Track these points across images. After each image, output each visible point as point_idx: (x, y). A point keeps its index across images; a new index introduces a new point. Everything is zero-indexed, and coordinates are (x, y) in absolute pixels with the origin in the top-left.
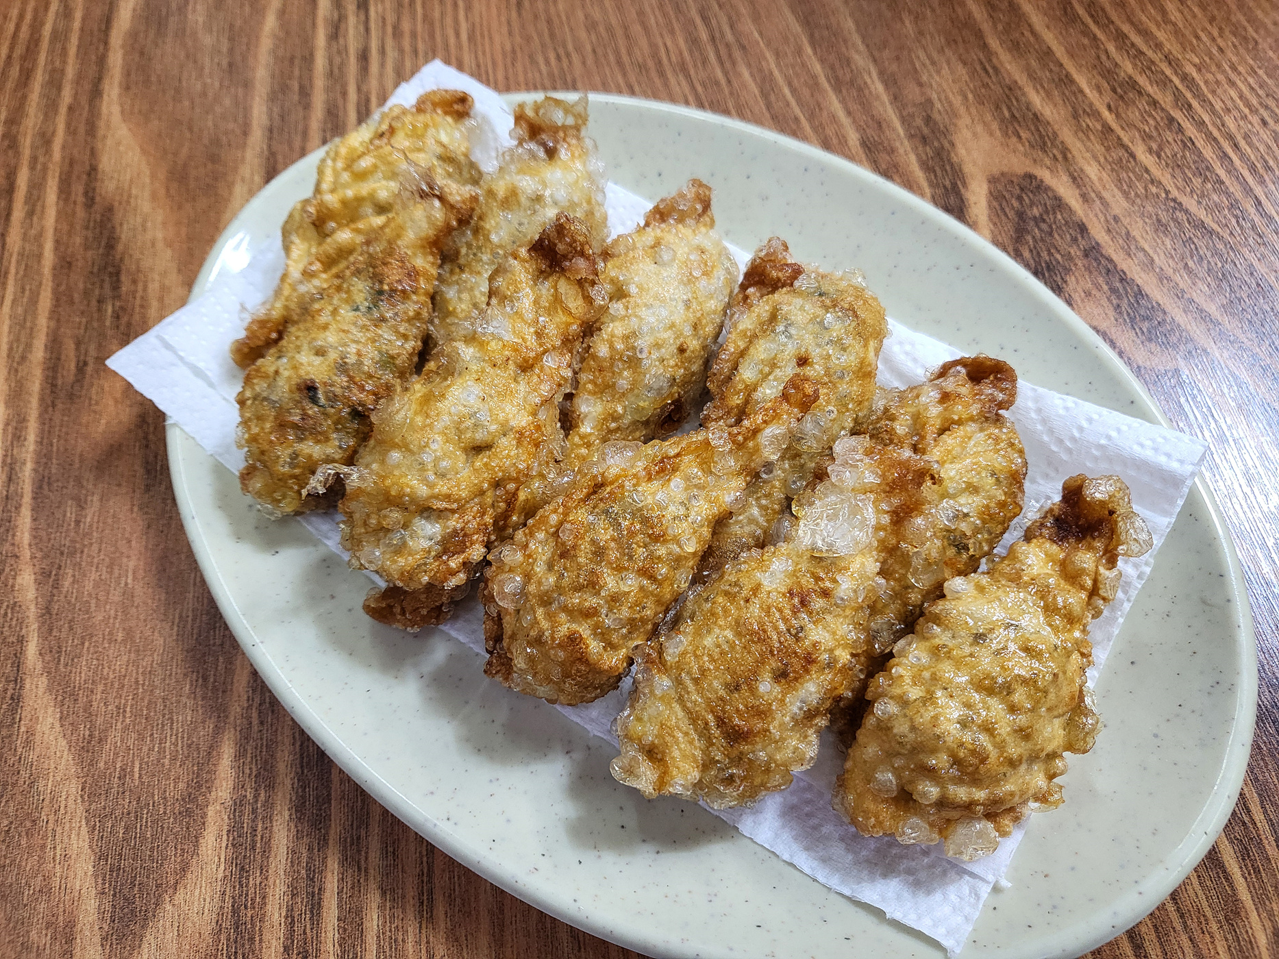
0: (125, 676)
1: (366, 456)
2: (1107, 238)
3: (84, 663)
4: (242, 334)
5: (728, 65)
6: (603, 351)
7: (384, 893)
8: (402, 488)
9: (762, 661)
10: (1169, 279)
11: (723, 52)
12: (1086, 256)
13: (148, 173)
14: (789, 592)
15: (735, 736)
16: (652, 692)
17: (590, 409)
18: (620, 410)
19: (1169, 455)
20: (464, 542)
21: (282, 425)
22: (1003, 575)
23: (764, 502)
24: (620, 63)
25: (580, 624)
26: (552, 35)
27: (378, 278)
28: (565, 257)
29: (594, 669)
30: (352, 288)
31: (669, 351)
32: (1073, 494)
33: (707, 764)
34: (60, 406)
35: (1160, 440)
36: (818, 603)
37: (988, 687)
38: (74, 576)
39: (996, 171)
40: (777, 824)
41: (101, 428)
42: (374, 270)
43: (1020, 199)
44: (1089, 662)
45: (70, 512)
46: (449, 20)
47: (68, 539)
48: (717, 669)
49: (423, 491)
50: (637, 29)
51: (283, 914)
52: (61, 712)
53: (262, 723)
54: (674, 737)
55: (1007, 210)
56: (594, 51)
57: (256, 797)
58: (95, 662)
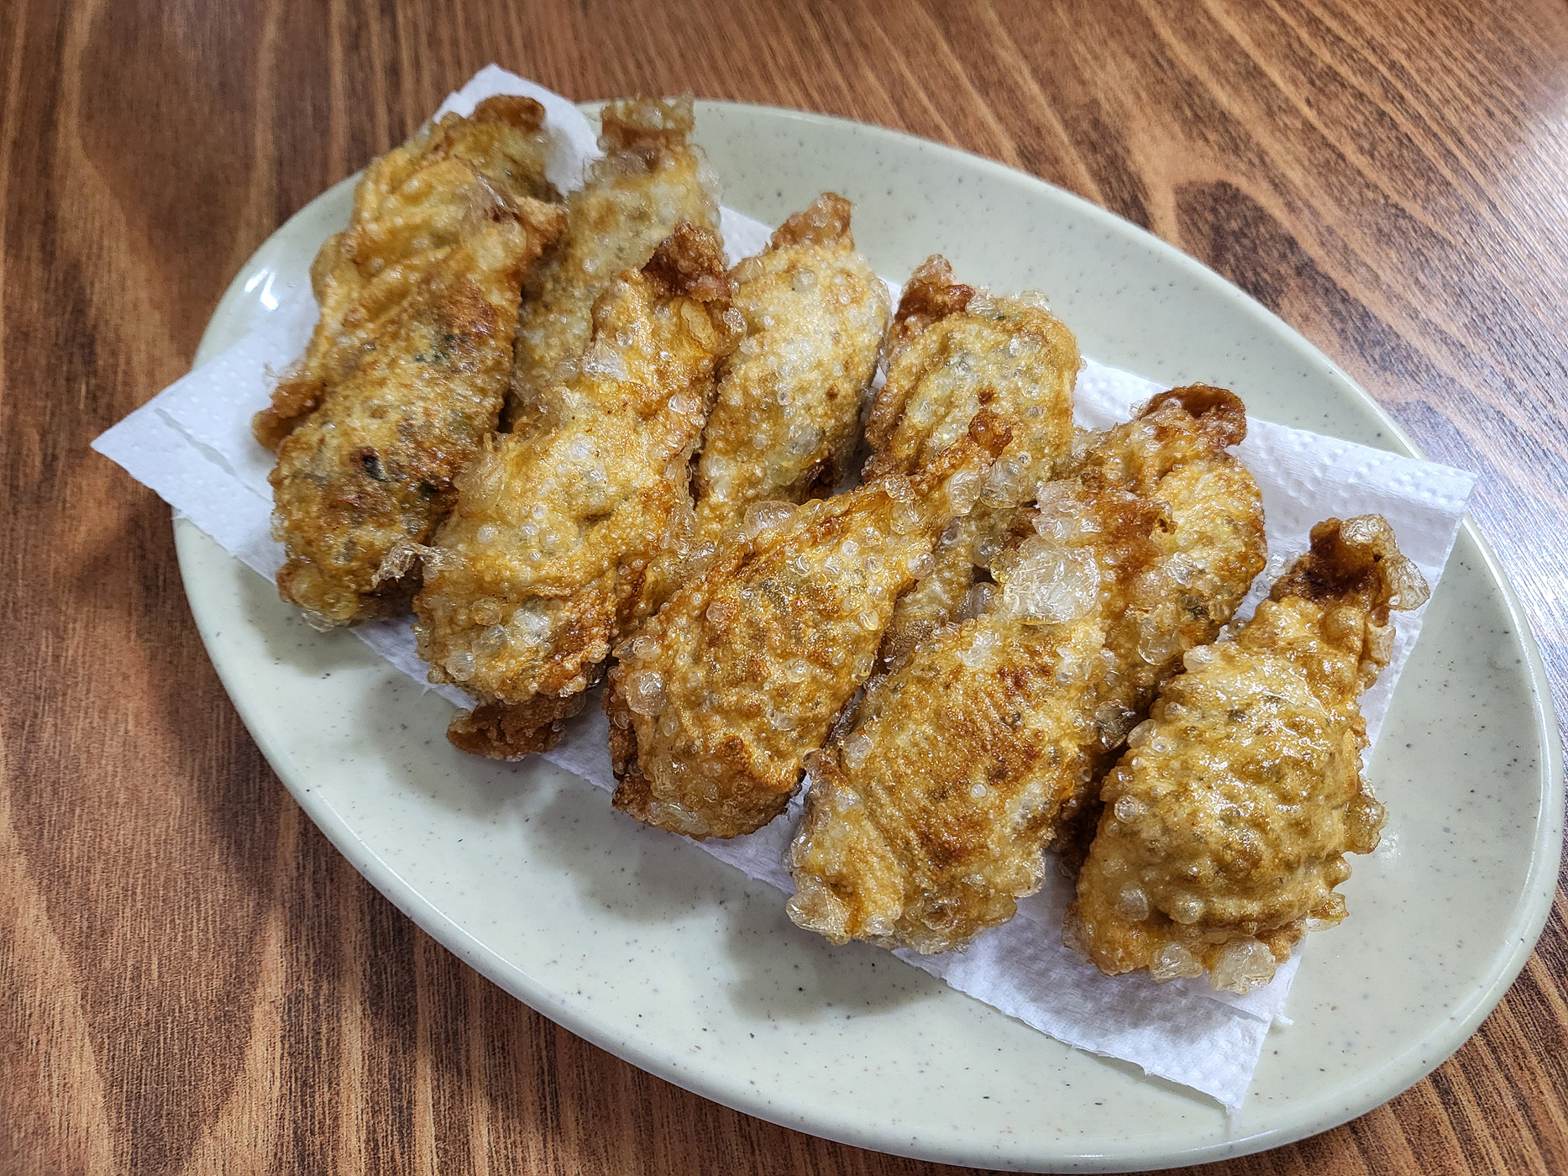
0: (132, 849)
1: (446, 535)
2: (1321, 253)
3: (75, 835)
4: (267, 404)
5: (849, 68)
6: (735, 399)
7: (493, 1101)
8: (500, 572)
9: (973, 759)
10: (1399, 298)
11: (841, 52)
12: (1299, 274)
13: (123, 219)
14: (999, 672)
15: (945, 855)
16: (833, 809)
17: (721, 472)
18: (758, 472)
19: (1434, 492)
20: (580, 637)
21: (334, 506)
22: (1253, 640)
23: (947, 574)
24: (714, 67)
25: (740, 728)
26: (629, 39)
27: (444, 320)
28: (689, 276)
29: (760, 786)
30: (412, 334)
31: (816, 396)
32: (1327, 542)
33: (911, 895)
34: (24, 513)
35: (1420, 474)
36: (1036, 683)
37: (1252, 772)
38: (55, 725)
39: (1182, 180)
40: (994, 972)
41: (81, 535)
42: (439, 312)
43: (1214, 210)
44: (1364, 741)
45: (46, 647)
46: (498, 25)
47: (45, 679)
48: (916, 773)
49: (527, 574)
50: (733, 28)
51: (363, 1138)
52: (48, 900)
53: (318, 896)
54: (867, 862)
55: (1200, 225)
56: (682, 56)
57: (317, 991)
58: (90, 833)
